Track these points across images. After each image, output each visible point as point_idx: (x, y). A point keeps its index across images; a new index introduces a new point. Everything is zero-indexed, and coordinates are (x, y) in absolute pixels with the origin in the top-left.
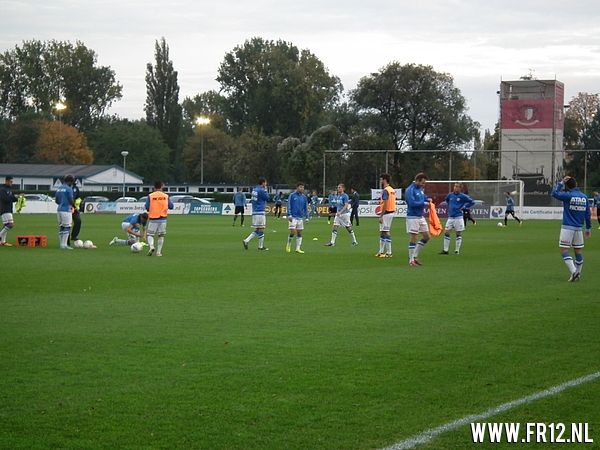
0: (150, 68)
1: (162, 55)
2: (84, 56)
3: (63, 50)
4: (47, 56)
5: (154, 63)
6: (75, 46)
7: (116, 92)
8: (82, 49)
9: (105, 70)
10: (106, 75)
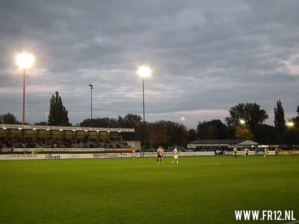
0: (275, 109)
1: (279, 105)
2: (256, 107)
3: (249, 105)
4: (245, 107)
5: (277, 108)
6: (253, 104)
7: (267, 117)
8: (255, 105)
9: (263, 111)
10: (263, 112)
